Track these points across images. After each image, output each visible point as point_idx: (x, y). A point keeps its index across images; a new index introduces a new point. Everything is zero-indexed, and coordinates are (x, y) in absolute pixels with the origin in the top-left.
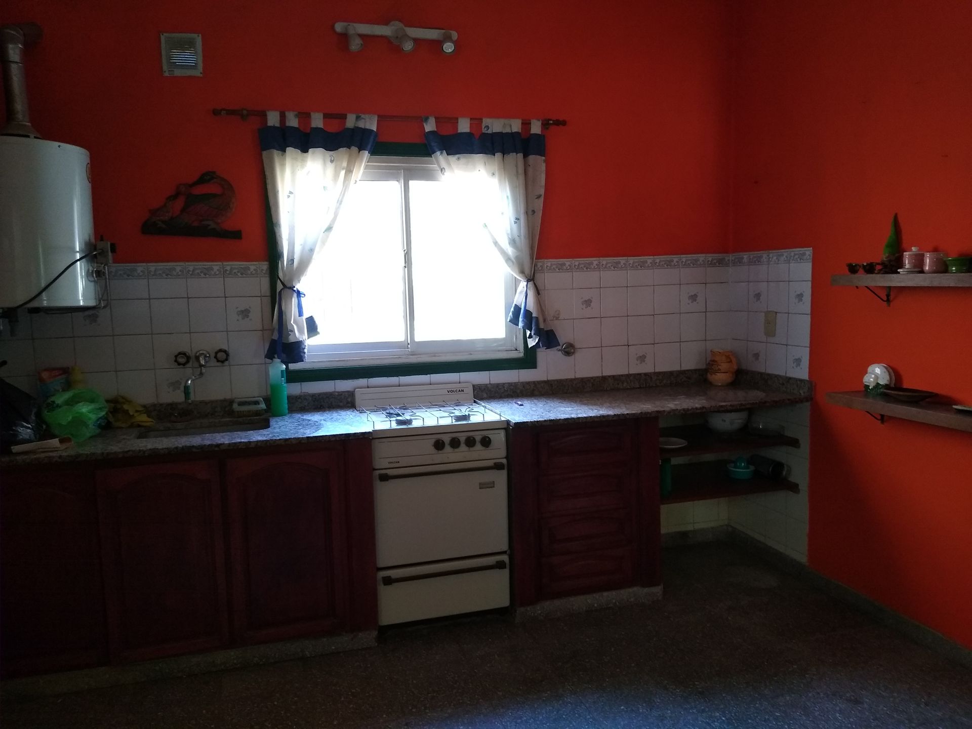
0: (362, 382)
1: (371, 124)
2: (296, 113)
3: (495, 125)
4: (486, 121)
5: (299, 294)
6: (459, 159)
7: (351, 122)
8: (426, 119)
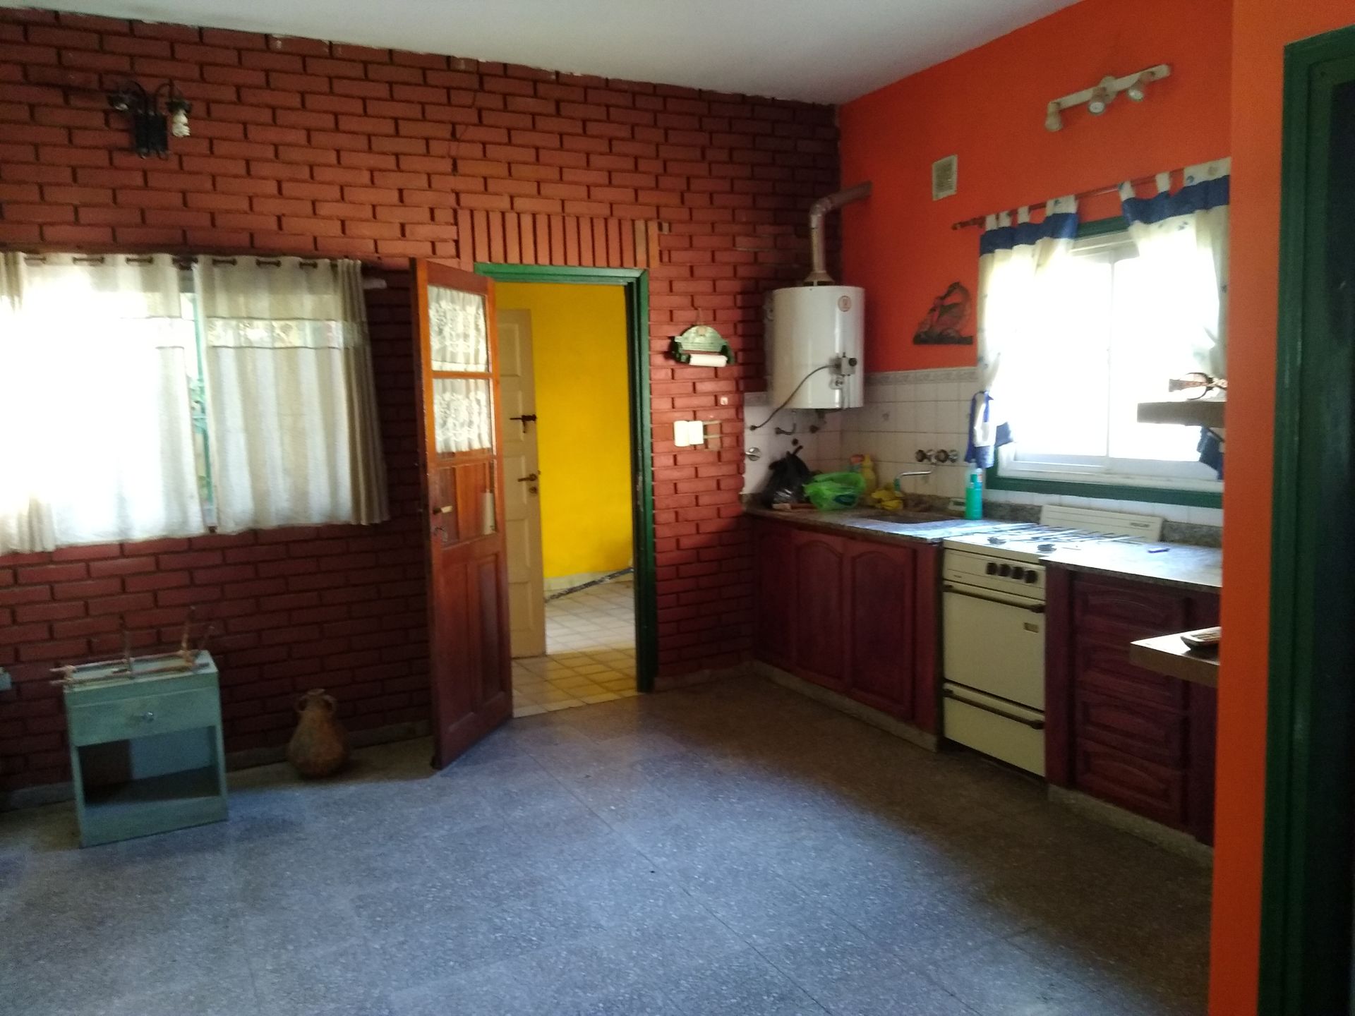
0: (1055, 498)
1: (1069, 206)
2: (1006, 212)
3: (1198, 174)
4: (1189, 171)
5: (989, 398)
6: (1161, 226)
7: (1051, 209)
8: (1121, 187)
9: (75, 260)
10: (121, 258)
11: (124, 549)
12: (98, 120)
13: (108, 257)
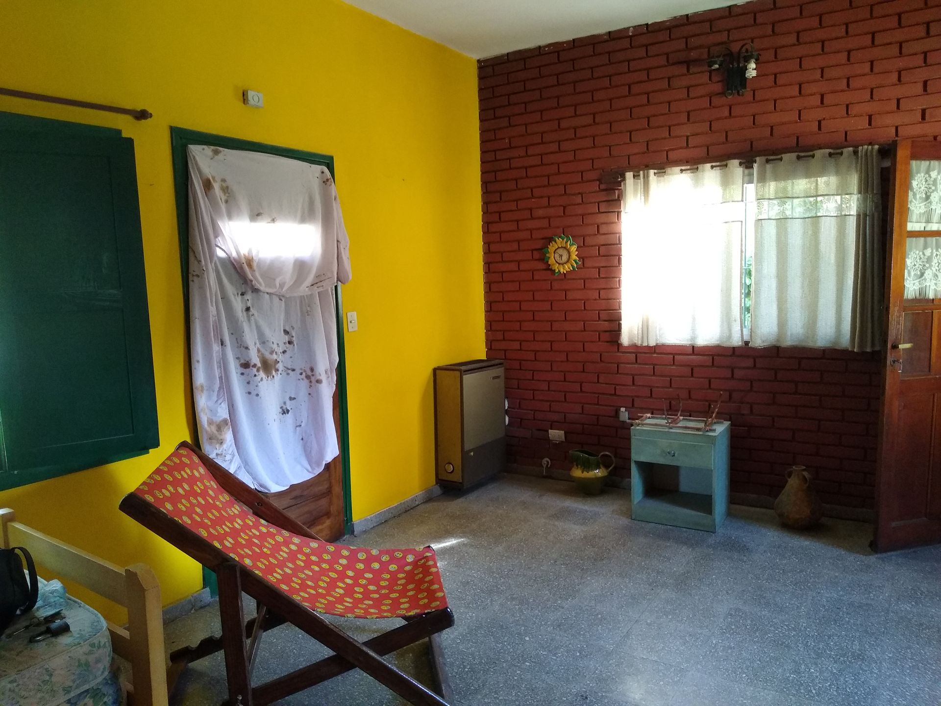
9: (682, 171)
10: (708, 166)
11: (694, 350)
12: (705, 78)
13: (700, 167)
